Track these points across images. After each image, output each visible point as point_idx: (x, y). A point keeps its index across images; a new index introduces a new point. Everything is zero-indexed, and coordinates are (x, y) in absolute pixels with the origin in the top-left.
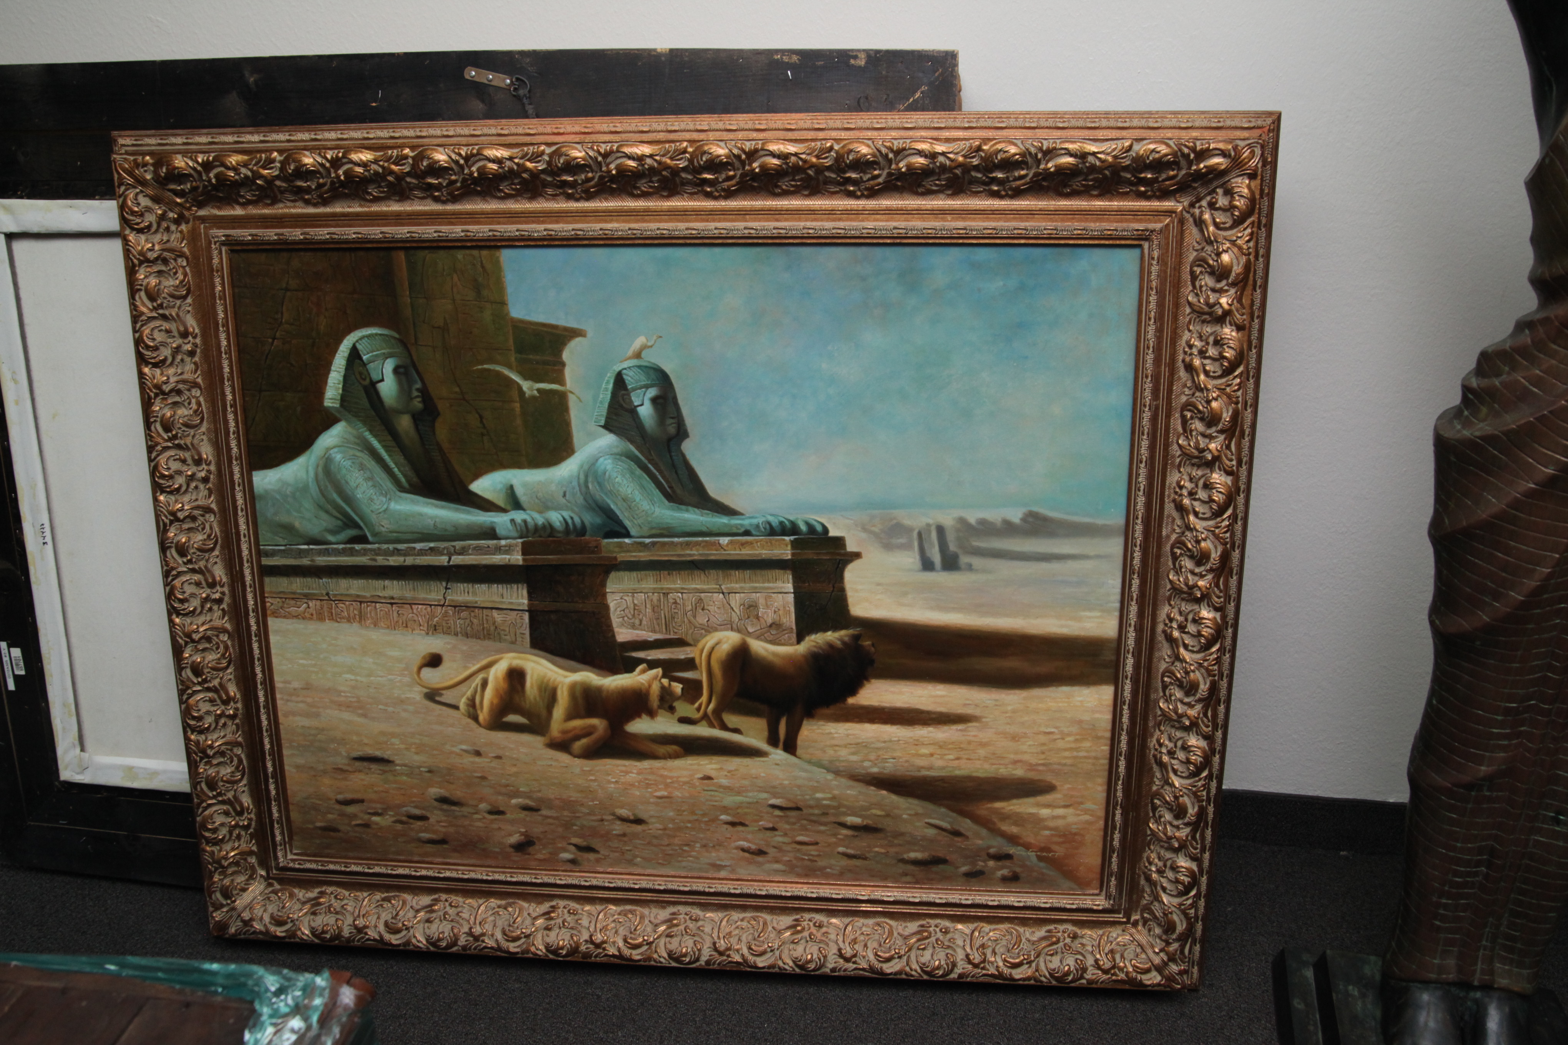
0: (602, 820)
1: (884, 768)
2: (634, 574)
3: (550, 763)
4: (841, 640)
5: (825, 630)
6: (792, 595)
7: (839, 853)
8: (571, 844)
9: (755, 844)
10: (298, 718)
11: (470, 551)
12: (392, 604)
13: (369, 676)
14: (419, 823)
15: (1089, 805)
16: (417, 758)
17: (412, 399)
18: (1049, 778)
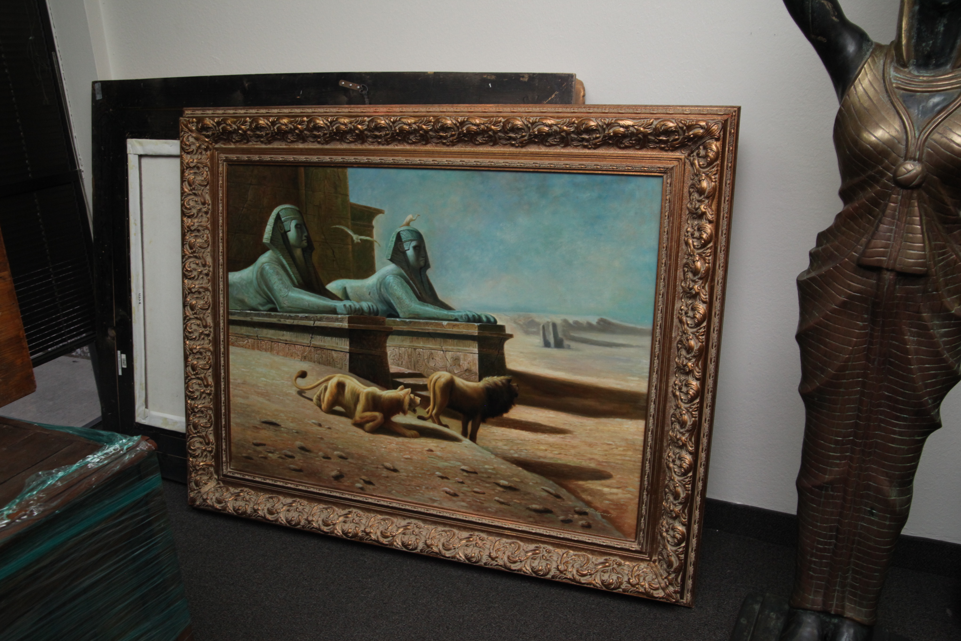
0: (377, 468)
1: (521, 455)
2: (400, 337)
3: (354, 434)
4: (501, 381)
5: (493, 376)
6: (477, 355)
7: (495, 500)
8: (361, 479)
9: (453, 490)
10: (239, 398)
11: (324, 320)
12: (286, 344)
13: (273, 379)
14: (290, 459)
15: (630, 489)
16: (291, 424)
17: (302, 241)
18: (609, 470)
